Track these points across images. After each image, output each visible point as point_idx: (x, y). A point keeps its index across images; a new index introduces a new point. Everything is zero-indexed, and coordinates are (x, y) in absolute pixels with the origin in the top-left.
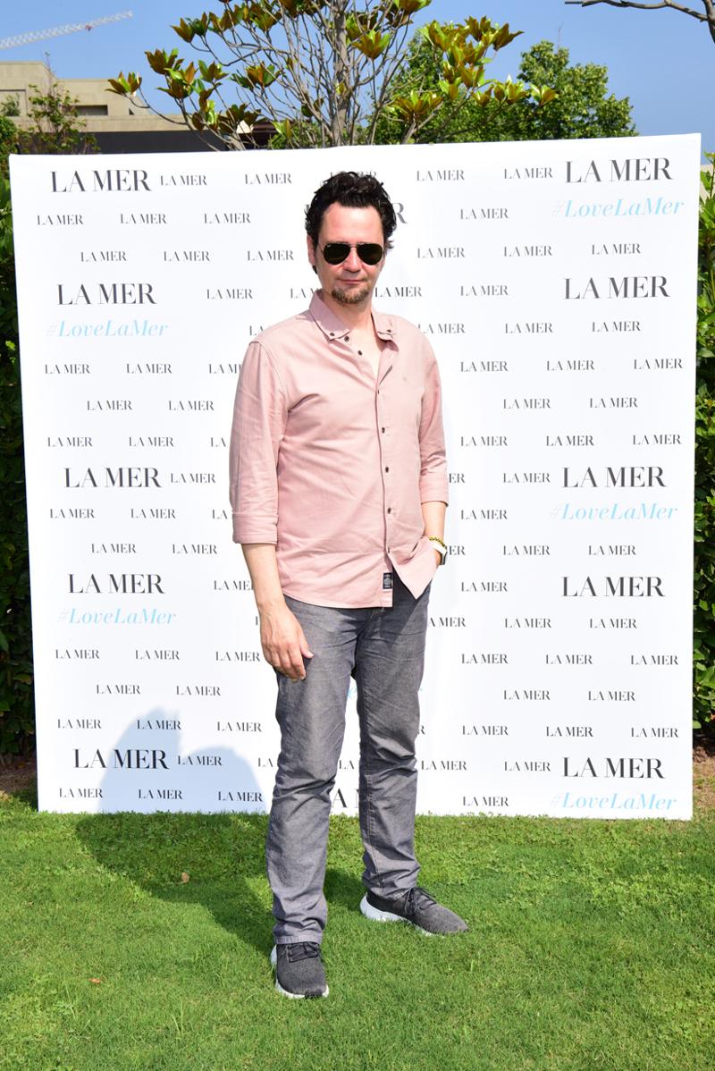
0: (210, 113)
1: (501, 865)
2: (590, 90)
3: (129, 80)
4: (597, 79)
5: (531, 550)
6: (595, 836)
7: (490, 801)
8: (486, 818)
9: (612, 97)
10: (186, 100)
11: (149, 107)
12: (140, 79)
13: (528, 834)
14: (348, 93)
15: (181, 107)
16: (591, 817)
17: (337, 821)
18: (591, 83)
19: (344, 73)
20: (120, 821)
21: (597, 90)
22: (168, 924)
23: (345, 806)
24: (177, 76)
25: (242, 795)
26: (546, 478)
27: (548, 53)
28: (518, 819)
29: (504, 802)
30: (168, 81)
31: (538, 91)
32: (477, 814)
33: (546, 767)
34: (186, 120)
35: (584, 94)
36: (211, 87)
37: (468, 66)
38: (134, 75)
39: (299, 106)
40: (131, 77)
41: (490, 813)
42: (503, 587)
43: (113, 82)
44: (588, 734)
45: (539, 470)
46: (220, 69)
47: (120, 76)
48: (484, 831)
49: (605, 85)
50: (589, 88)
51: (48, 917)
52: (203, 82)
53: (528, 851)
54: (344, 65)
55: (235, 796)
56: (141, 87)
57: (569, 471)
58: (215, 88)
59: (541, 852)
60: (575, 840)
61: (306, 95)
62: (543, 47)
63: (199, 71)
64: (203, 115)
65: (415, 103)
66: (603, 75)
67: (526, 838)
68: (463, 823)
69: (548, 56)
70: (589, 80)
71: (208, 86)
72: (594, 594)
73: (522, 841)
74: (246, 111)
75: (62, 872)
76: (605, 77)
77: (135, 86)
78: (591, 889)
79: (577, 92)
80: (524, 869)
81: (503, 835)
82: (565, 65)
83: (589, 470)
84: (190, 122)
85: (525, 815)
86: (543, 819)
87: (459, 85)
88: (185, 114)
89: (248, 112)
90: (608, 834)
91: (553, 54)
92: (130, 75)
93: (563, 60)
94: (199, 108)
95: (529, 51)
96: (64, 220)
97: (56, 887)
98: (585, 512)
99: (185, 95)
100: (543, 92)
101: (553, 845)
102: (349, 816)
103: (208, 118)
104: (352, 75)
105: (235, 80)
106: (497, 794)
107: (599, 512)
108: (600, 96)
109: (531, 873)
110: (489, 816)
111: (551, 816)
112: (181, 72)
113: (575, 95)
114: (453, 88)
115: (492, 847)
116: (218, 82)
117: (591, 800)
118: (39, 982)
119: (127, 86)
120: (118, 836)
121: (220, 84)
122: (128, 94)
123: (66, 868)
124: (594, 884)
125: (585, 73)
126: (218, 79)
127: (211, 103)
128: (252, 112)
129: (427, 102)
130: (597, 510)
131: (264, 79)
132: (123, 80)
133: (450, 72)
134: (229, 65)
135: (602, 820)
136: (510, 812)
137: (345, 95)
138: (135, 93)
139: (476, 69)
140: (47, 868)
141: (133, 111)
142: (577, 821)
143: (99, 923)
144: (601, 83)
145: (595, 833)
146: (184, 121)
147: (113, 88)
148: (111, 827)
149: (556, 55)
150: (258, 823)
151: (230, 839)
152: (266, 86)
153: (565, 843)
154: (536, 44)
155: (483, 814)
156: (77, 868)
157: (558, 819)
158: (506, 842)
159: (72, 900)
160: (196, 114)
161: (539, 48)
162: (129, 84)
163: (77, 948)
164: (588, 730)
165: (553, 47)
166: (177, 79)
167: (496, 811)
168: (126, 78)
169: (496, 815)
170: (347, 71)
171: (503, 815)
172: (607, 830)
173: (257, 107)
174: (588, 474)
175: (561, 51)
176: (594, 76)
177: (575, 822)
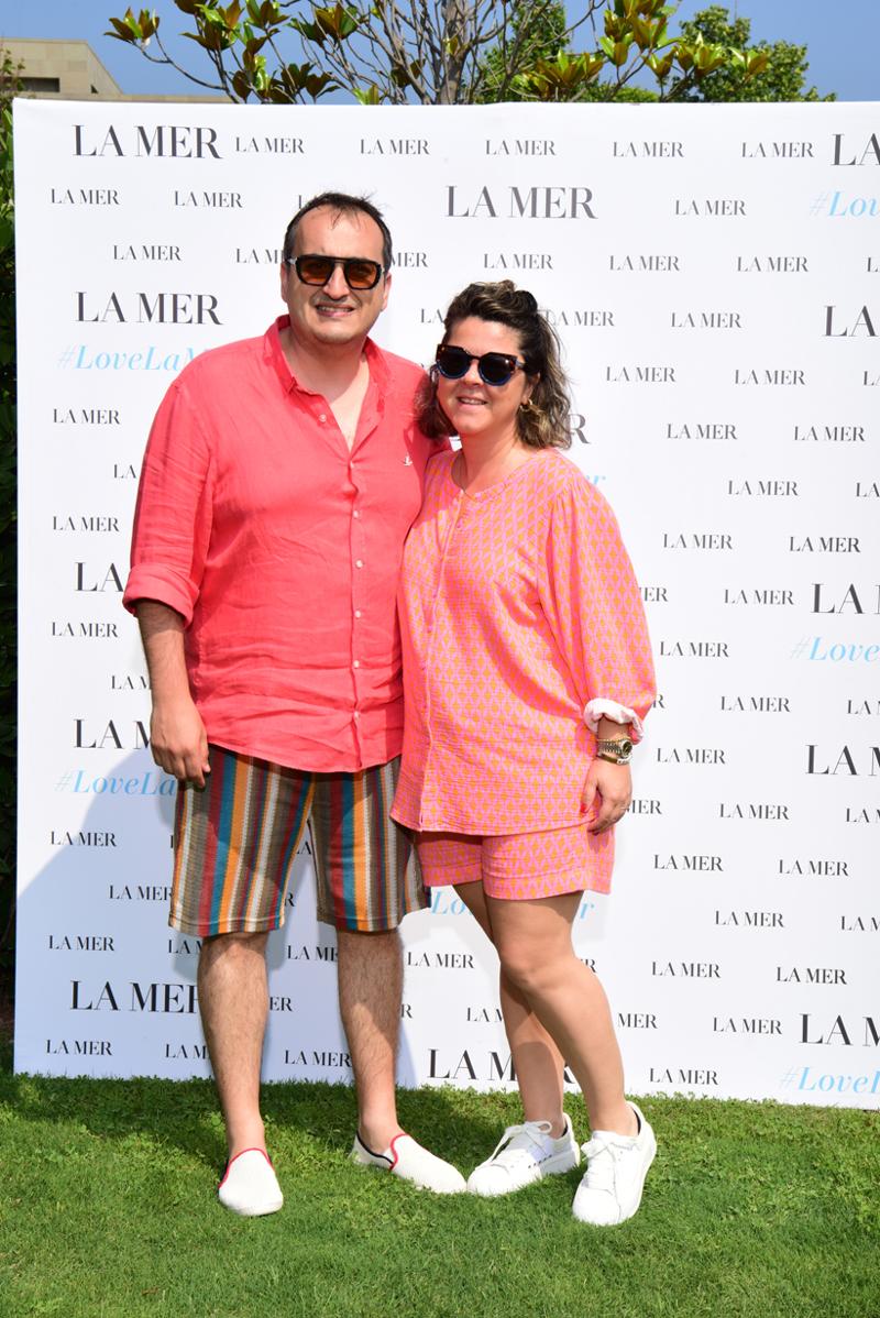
0: (259, 75)
1: (716, 1167)
2: (781, 79)
3: (141, 21)
4: (792, 64)
5: (761, 704)
6: (852, 1131)
7: (689, 1076)
8: (685, 1101)
9: (811, 92)
10: (226, 54)
11: (169, 61)
12: (157, 20)
13: (751, 1125)
14: (462, 52)
15: (216, 62)
16: (841, 1106)
17: (463, 1097)
18: (782, 69)
19: (458, 24)
20: (138, 1089)
21: (790, 80)
22: (228, 1234)
23: (473, 1076)
24: (213, 16)
25: (320, 1056)
26: (787, 598)
27: (720, 24)
28: (733, 1104)
29: (712, 1078)
30: (198, 23)
31: (742, 58)
32: (671, 1095)
33: (775, 1027)
34: (224, 82)
35: (771, 85)
36: (264, 35)
37: (641, 16)
38: (148, 14)
39: (388, 68)
40: (144, 16)
41: (690, 1093)
42: (719, 757)
43: (115, 22)
44: (839, 980)
45: (777, 587)
46: (277, 10)
47: (128, 13)
48: (684, 1119)
49: (803, 74)
50: (779, 77)
51: (46, 1221)
52: (252, 27)
53: (753, 1148)
54: (458, 11)
55: (310, 1057)
56: (159, 30)
57: (822, 589)
58: (268, 37)
59: (773, 1151)
60: (822, 1136)
61: (402, 53)
62: (714, 14)
63: (246, 11)
64: (250, 77)
65: (563, 70)
66: (800, 58)
67: (747, 1131)
68: (651, 1107)
69: (720, 28)
70: (779, 65)
71: (258, 33)
72: (854, 772)
73: (743, 1134)
74: (310, 74)
75: (60, 1158)
76: (803, 62)
77: (149, 30)
78: (855, 1205)
79: (760, 82)
80: (751, 1172)
81: (713, 1124)
82: (744, 42)
83: (852, 589)
84: (230, 85)
85: (742, 1099)
86: (770, 1106)
87: (629, 44)
88: (222, 73)
89: (314, 76)
90: (870, 1129)
91: (727, 26)
92: (142, 12)
93: (741, 35)
94: (243, 66)
95: (692, 19)
96: (91, 197)
97: (53, 1179)
98: (844, 651)
99: (225, 45)
100: (749, 60)
101: (790, 1142)
102: (480, 1092)
103: (255, 81)
104: (470, 27)
105: (297, 28)
106: (701, 1066)
107: (865, 650)
108: (795, 90)
109: (762, 1179)
110: (689, 1098)
111: (780, 1102)
112: (220, 11)
113: (758, 87)
114: (621, 48)
115: (699, 1140)
116: (273, 28)
117: (842, 1081)
118: (43, 1310)
119: (138, 29)
120: (138, 1110)
121: (276, 31)
122: (139, 41)
123: (63, 1152)
124: (859, 1198)
125: (774, 55)
126: (272, 24)
127: (261, 59)
128: (319, 75)
129: (582, 67)
130: (861, 647)
131: (341, 27)
132: (132, 21)
133: (616, 26)
134: (288, 5)
135: (859, 1110)
136: (722, 1092)
137: (458, 55)
138: (148, 41)
139: (656, 21)
140: (38, 1151)
141: (97, 88)
142: (819, 1111)
143: (124, 1232)
144: (797, 70)
145: (851, 1126)
146: (220, 84)
147: (116, 32)
148: (126, 1099)
149: (731, 28)
150: (345, 1096)
151: (307, 1119)
152: (344, 37)
153: (808, 1139)
154: (702, 9)
155: (680, 1095)
156: (81, 1153)
157: (790, 1107)
158: (718, 1135)
159: (79, 1197)
160: (239, 73)
161: (707, 16)
162: (140, 27)
163: (93, 1263)
164: (840, 974)
165: (728, 17)
166: (214, 21)
167: (700, 1091)
168: (136, 17)
169: (699, 1096)
170: (462, 21)
171: (710, 1097)
172: (868, 1125)
173: (328, 68)
174: (850, 595)
175: (739, 22)
176: (788, 61)
177: (818, 1112)
